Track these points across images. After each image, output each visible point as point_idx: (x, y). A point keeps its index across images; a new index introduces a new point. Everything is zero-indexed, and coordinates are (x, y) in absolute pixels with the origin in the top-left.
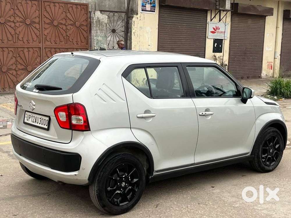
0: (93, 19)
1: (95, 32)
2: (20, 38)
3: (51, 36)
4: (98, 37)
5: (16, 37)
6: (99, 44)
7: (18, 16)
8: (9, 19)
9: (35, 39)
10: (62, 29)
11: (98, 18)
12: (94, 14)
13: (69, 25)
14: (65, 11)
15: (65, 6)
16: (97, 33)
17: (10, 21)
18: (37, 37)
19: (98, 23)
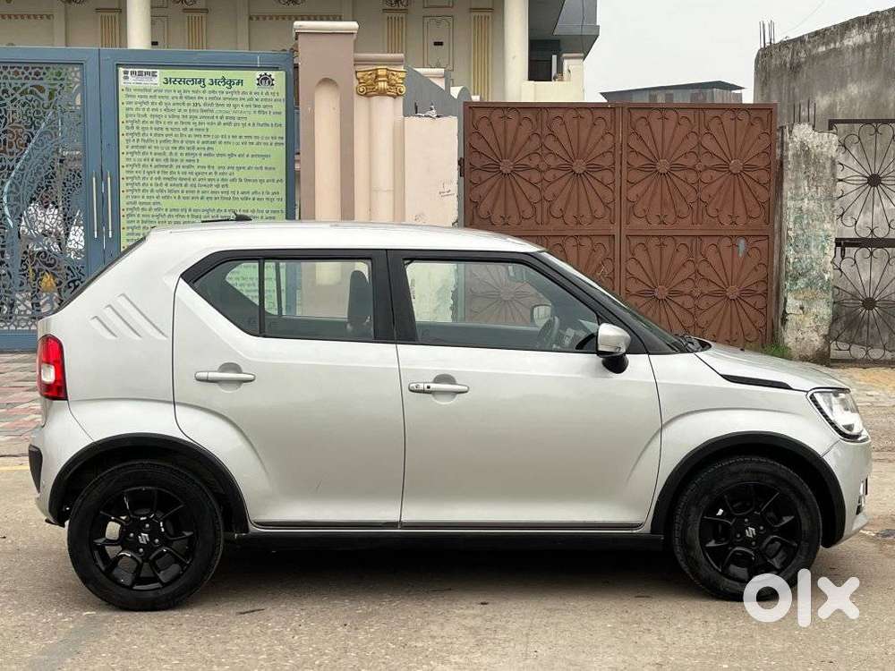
0: (787, 150)
1: (793, 185)
2: (556, 212)
3: (650, 205)
4: (803, 199)
5: (545, 210)
6: (806, 222)
7: (551, 152)
8: (526, 161)
9: (600, 211)
10: (686, 181)
11: (803, 144)
12: (790, 132)
13: (706, 168)
14: (695, 130)
15: (697, 116)
16: (797, 188)
17: (527, 168)
18: (606, 206)
19: (802, 159)
